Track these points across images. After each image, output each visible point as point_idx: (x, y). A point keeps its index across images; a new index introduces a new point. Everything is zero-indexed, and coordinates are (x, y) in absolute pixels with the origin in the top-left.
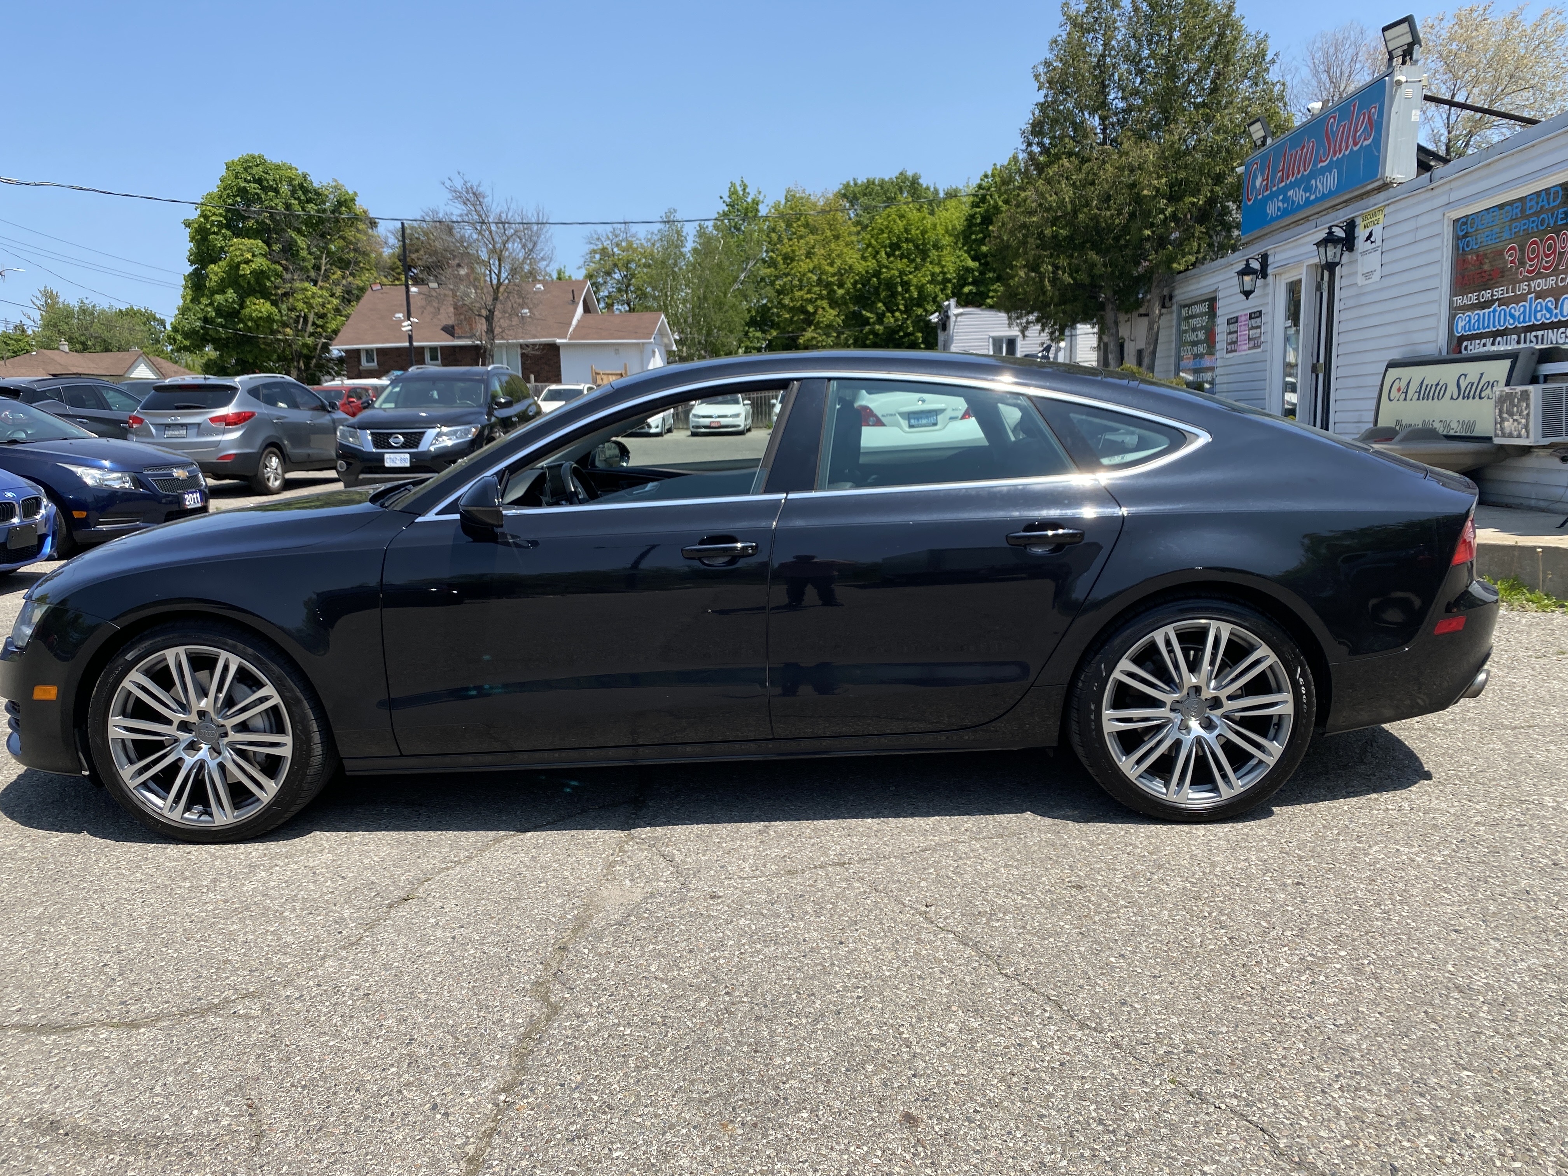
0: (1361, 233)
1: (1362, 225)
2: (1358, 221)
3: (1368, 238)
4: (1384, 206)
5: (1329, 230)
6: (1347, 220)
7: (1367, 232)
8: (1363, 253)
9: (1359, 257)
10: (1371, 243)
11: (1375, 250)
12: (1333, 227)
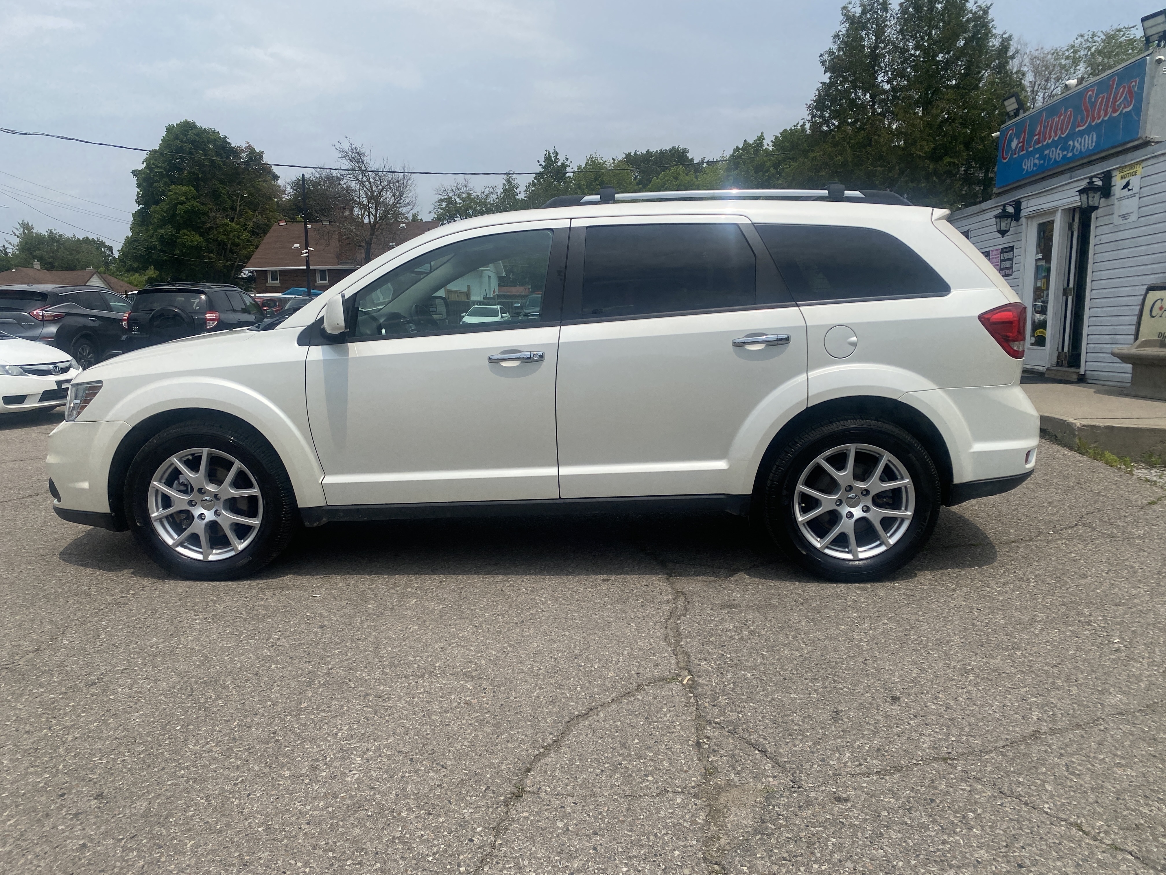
0: (1118, 182)
1: (1119, 176)
2: (1113, 174)
3: (1125, 187)
4: (1143, 161)
5: (1088, 181)
6: (1103, 173)
7: (1124, 182)
8: (1120, 199)
9: (1116, 202)
10: (1129, 190)
11: (1133, 196)
12: (1091, 178)
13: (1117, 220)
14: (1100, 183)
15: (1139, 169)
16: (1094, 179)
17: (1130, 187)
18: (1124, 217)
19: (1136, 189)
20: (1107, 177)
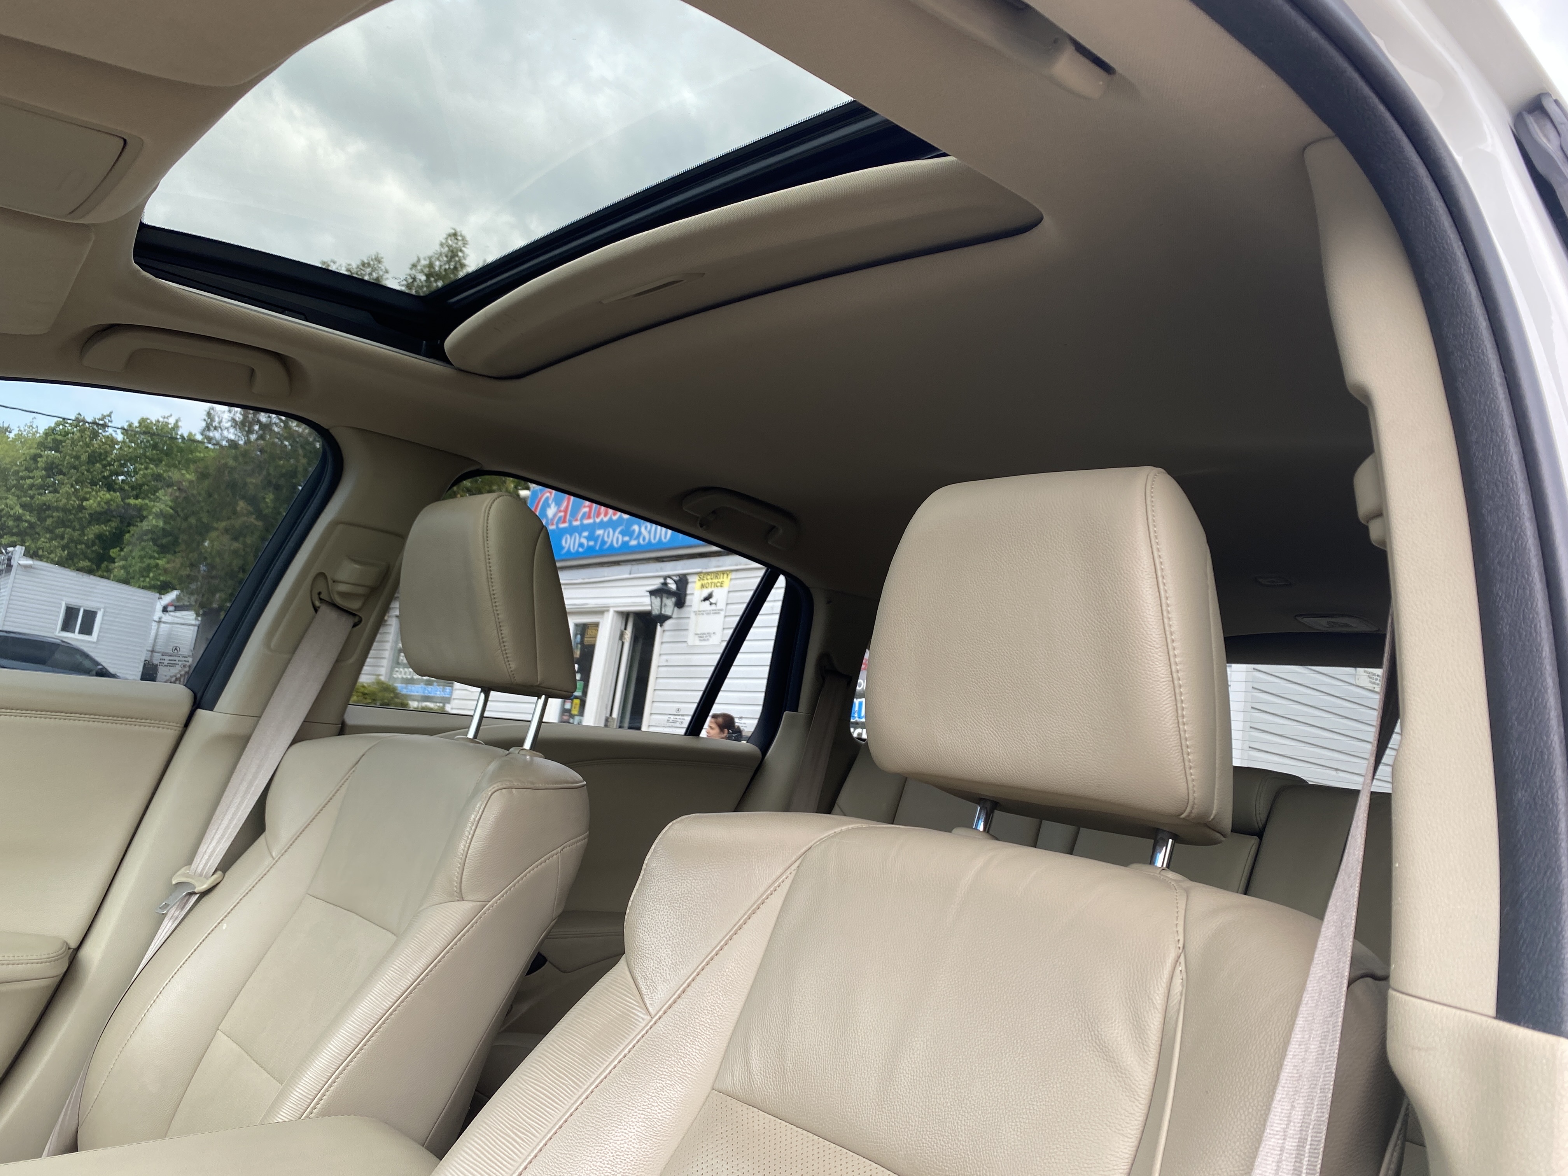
0: (695, 591)
1: (698, 584)
2: (691, 579)
3: (706, 599)
4: (731, 571)
5: (662, 580)
6: (679, 575)
7: (706, 593)
8: (699, 613)
9: (692, 616)
10: (711, 604)
11: (716, 612)
12: (665, 578)
13: (692, 640)
14: (673, 586)
15: (726, 580)
16: (669, 581)
17: (712, 600)
18: (703, 637)
19: (721, 605)
20: (682, 581)
